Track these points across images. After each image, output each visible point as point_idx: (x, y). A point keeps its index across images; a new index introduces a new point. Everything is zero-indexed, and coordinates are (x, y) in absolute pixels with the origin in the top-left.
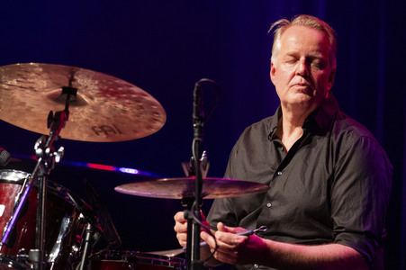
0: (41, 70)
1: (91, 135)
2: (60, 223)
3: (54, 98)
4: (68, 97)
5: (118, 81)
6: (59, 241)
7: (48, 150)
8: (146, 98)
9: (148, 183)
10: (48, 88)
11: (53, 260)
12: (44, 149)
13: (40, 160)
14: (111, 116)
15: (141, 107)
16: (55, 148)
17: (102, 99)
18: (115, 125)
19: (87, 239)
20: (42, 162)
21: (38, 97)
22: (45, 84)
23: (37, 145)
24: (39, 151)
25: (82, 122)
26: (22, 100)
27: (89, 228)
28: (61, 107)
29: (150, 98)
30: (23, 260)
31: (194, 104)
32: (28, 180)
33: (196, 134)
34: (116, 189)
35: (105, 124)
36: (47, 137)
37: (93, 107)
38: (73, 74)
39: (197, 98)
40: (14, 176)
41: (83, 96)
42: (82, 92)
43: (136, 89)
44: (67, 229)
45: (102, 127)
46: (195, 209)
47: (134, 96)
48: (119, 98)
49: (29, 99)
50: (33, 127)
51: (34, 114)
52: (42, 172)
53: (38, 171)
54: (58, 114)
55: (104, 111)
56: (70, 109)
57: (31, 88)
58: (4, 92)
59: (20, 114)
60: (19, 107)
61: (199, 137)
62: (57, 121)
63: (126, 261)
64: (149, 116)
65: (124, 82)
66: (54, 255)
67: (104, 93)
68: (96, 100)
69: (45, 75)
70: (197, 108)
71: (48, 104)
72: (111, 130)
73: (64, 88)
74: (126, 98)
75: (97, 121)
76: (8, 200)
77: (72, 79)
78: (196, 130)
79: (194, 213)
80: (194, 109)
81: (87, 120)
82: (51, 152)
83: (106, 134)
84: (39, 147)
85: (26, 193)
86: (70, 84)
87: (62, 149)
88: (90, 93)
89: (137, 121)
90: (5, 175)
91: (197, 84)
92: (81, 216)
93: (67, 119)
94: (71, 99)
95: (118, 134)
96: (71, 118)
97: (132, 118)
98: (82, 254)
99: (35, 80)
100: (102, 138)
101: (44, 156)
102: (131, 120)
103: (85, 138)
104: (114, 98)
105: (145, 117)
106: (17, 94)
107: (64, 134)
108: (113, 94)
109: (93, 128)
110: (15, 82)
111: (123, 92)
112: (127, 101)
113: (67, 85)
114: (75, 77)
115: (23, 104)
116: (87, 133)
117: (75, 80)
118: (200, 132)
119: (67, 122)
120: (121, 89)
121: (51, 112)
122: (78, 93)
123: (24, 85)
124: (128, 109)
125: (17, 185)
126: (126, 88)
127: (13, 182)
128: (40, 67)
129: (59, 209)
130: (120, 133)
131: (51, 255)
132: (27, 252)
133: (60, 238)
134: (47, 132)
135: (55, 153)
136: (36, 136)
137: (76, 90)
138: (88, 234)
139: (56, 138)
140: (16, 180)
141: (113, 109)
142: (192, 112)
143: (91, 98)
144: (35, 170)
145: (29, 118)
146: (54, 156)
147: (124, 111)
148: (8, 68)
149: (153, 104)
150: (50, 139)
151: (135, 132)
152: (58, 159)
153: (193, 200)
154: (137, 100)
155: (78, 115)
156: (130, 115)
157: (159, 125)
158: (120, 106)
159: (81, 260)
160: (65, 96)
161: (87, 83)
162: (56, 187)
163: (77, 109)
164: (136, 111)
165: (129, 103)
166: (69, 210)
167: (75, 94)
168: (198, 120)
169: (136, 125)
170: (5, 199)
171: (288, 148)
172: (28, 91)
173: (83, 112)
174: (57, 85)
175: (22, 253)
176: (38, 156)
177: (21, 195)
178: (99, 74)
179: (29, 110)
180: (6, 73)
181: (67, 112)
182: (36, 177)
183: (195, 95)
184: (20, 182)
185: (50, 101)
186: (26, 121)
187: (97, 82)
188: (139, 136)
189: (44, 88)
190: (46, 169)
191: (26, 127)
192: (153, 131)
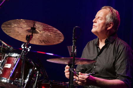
0: (24, 22)
1: (40, 43)
2: (29, 71)
3: (28, 31)
4: (33, 31)
5: (49, 26)
6: (28, 76)
7: (26, 47)
8: (58, 32)
9: (57, 59)
10: (26, 27)
11: (26, 82)
12: (24, 47)
13: (23, 50)
14: (46, 37)
15: (56, 35)
16: (28, 47)
17: (44, 31)
18: (47, 40)
19: (37, 76)
20: (24, 51)
21: (23, 30)
22: (25, 26)
23: (22, 45)
24: (23, 47)
25: (37, 39)
26: (18, 31)
27: (38, 72)
28: (30, 34)
29: (59, 32)
30: (16, 82)
31: (73, 34)
32: (19, 56)
33: (73, 44)
34: (47, 60)
35: (44, 39)
36: (26, 43)
37: (41, 34)
38: (34, 23)
39: (74, 32)
40: (14, 55)
41: (38, 31)
42: (37, 29)
43: (55, 29)
44: (31, 72)
45: (43, 41)
46: (72, 68)
47: (54, 31)
48: (49, 31)
49: (20, 31)
50: (21, 40)
51: (22, 36)
52: (24, 54)
53: (22, 54)
54: (29, 36)
55: (44, 35)
56: (33, 34)
57: (21, 27)
58: (12, 28)
59: (17, 35)
60: (17, 33)
61: (74, 45)
62: (29, 38)
63: (49, 83)
64: (59, 37)
65: (51, 27)
66: (26, 81)
67: (44, 30)
68: (42, 32)
69: (26, 23)
70: (74, 36)
71: (26, 32)
72: (46, 41)
73: (32, 28)
74: (51, 32)
75: (42, 38)
76: (12, 63)
77: (34, 25)
78: (73, 43)
79: (72, 69)
80: (73, 36)
81: (38, 38)
82: (27, 48)
83: (45, 43)
84: (23, 46)
85: (18, 61)
86: (34, 26)
87: (30, 47)
88: (40, 30)
89: (55, 39)
90: (11, 55)
91: (74, 28)
92: (36, 68)
93: (32, 37)
94: (34, 31)
95: (48, 43)
96: (33, 37)
97: (53, 38)
98: (35, 81)
99: (22, 25)
100: (43, 44)
101: (25, 49)
102: (53, 39)
103: (38, 44)
104: (48, 31)
105: (57, 38)
106: (17, 29)
107: (31, 42)
108: (47, 30)
109: (40, 41)
110: (16, 25)
111: (50, 30)
112: (52, 32)
113: (33, 27)
114: (35, 24)
115: (18, 32)
116: (38, 42)
117: (35, 25)
118: (75, 43)
119: (32, 39)
120: (50, 29)
121: (27, 35)
122: (36, 29)
123: (19, 26)
124: (52, 35)
125: (15, 58)
126: (51, 29)
127: (14, 57)
128: (24, 21)
129: (28, 66)
130: (49, 42)
131: (25, 81)
132: (18, 79)
133: (29, 75)
134: (26, 41)
135: (28, 48)
136: (22, 43)
137: (35, 28)
138: (38, 75)
139: (29, 44)
140: (15, 56)
141: (47, 35)
142: (72, 37)
143: (40, 31)
144: (22, 53)
145: (20, 37)
146: (28, 49)
147: (50, 36)
148: (14, 21)
149: (60, 34)
150: (26, 44)
151: (54, 42)
152: (29, 50)
153: (72, 65)
154: (55, 32)
155: (36, 36)
156: (52, 37)
157: (62, 40)
158: (49, 34)
159: (35, 83)
160: (32, 30)
161: (39, 26)
162: (28, 59)
163: (35, 34)
164: (54, 36)
165: (52, 33)
166: (32, 67)
167: (35, 30)
168: (74, 39)
169: (54, 40)
170: (11, 62)
171: (101, 48)
172: (20, 28)
173: (37, 35)
174: (29, 26)
175: (16, 80)
176: (23, 49)
177: (17, 61)
178: (43, 24)
179: (20, 34)
180: (13, 22)
181: (32, 35)
182: (22, 56)
183: (73, 31)
184: (16, 57)
185: (27, 32)
186: (19, 38)
187: (42, 26)
188: (55, 44)
189: (25, 27)
190: (25, 53)
191: (19, 40)
192: (60, 42)
